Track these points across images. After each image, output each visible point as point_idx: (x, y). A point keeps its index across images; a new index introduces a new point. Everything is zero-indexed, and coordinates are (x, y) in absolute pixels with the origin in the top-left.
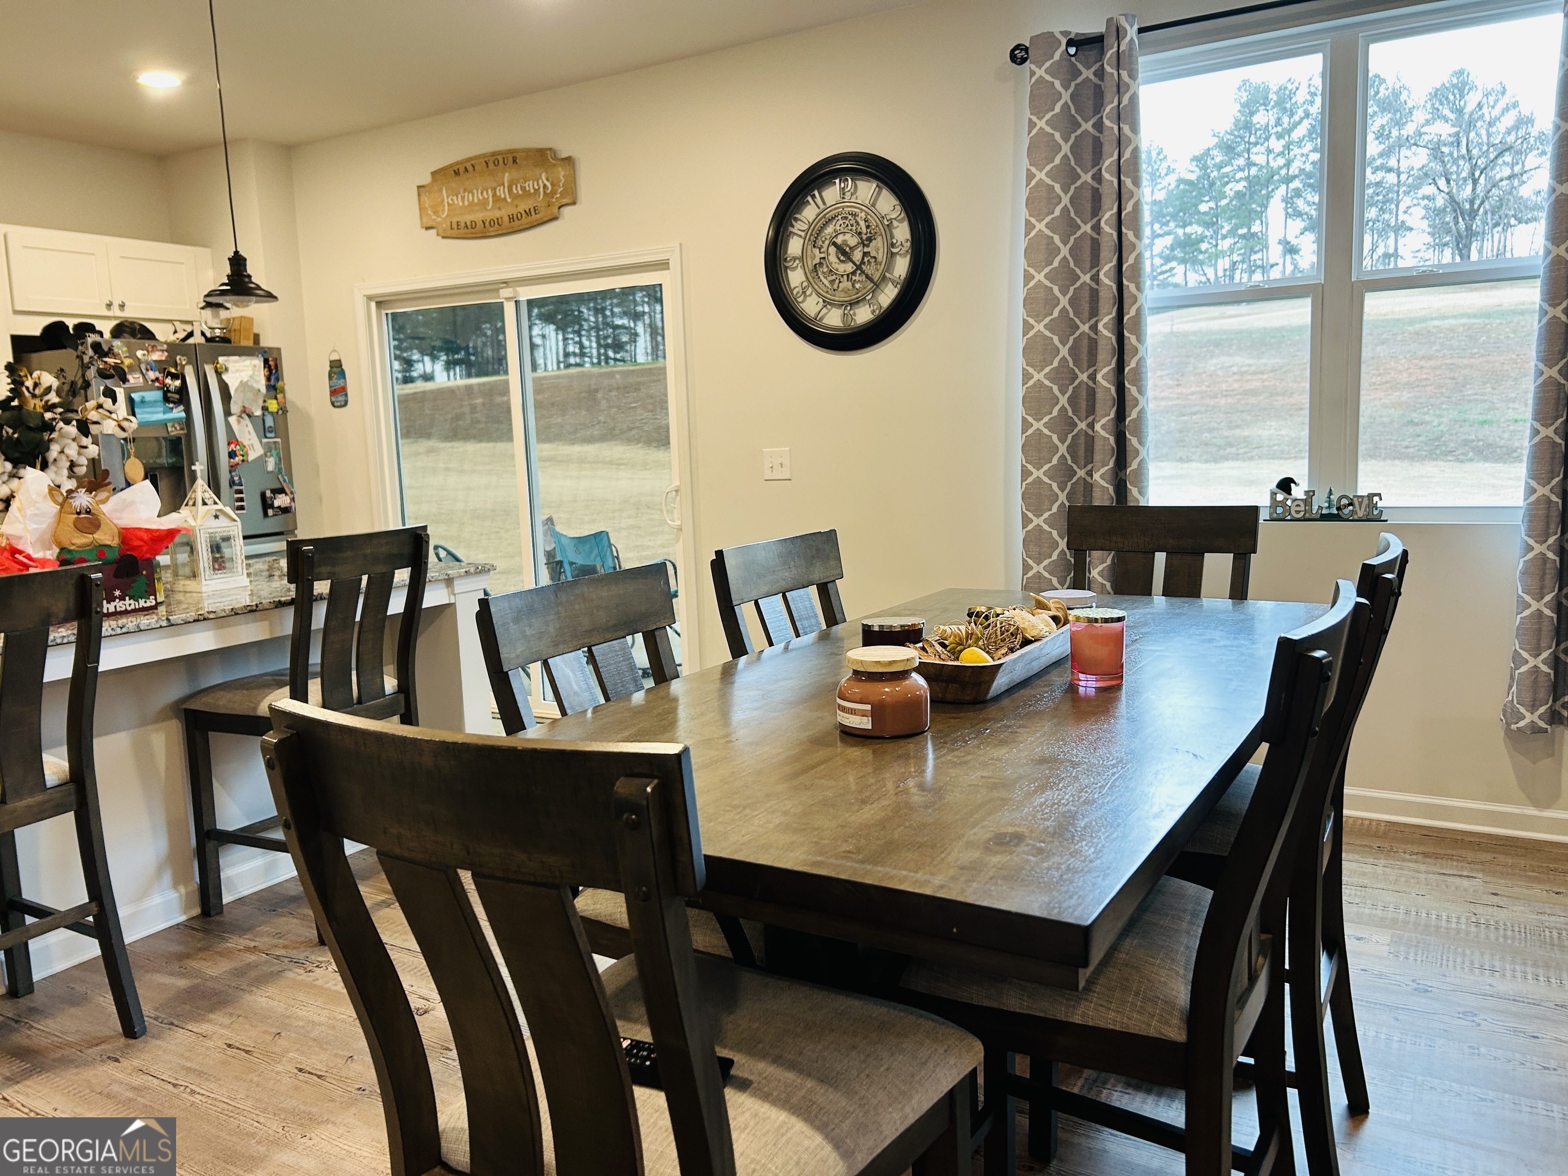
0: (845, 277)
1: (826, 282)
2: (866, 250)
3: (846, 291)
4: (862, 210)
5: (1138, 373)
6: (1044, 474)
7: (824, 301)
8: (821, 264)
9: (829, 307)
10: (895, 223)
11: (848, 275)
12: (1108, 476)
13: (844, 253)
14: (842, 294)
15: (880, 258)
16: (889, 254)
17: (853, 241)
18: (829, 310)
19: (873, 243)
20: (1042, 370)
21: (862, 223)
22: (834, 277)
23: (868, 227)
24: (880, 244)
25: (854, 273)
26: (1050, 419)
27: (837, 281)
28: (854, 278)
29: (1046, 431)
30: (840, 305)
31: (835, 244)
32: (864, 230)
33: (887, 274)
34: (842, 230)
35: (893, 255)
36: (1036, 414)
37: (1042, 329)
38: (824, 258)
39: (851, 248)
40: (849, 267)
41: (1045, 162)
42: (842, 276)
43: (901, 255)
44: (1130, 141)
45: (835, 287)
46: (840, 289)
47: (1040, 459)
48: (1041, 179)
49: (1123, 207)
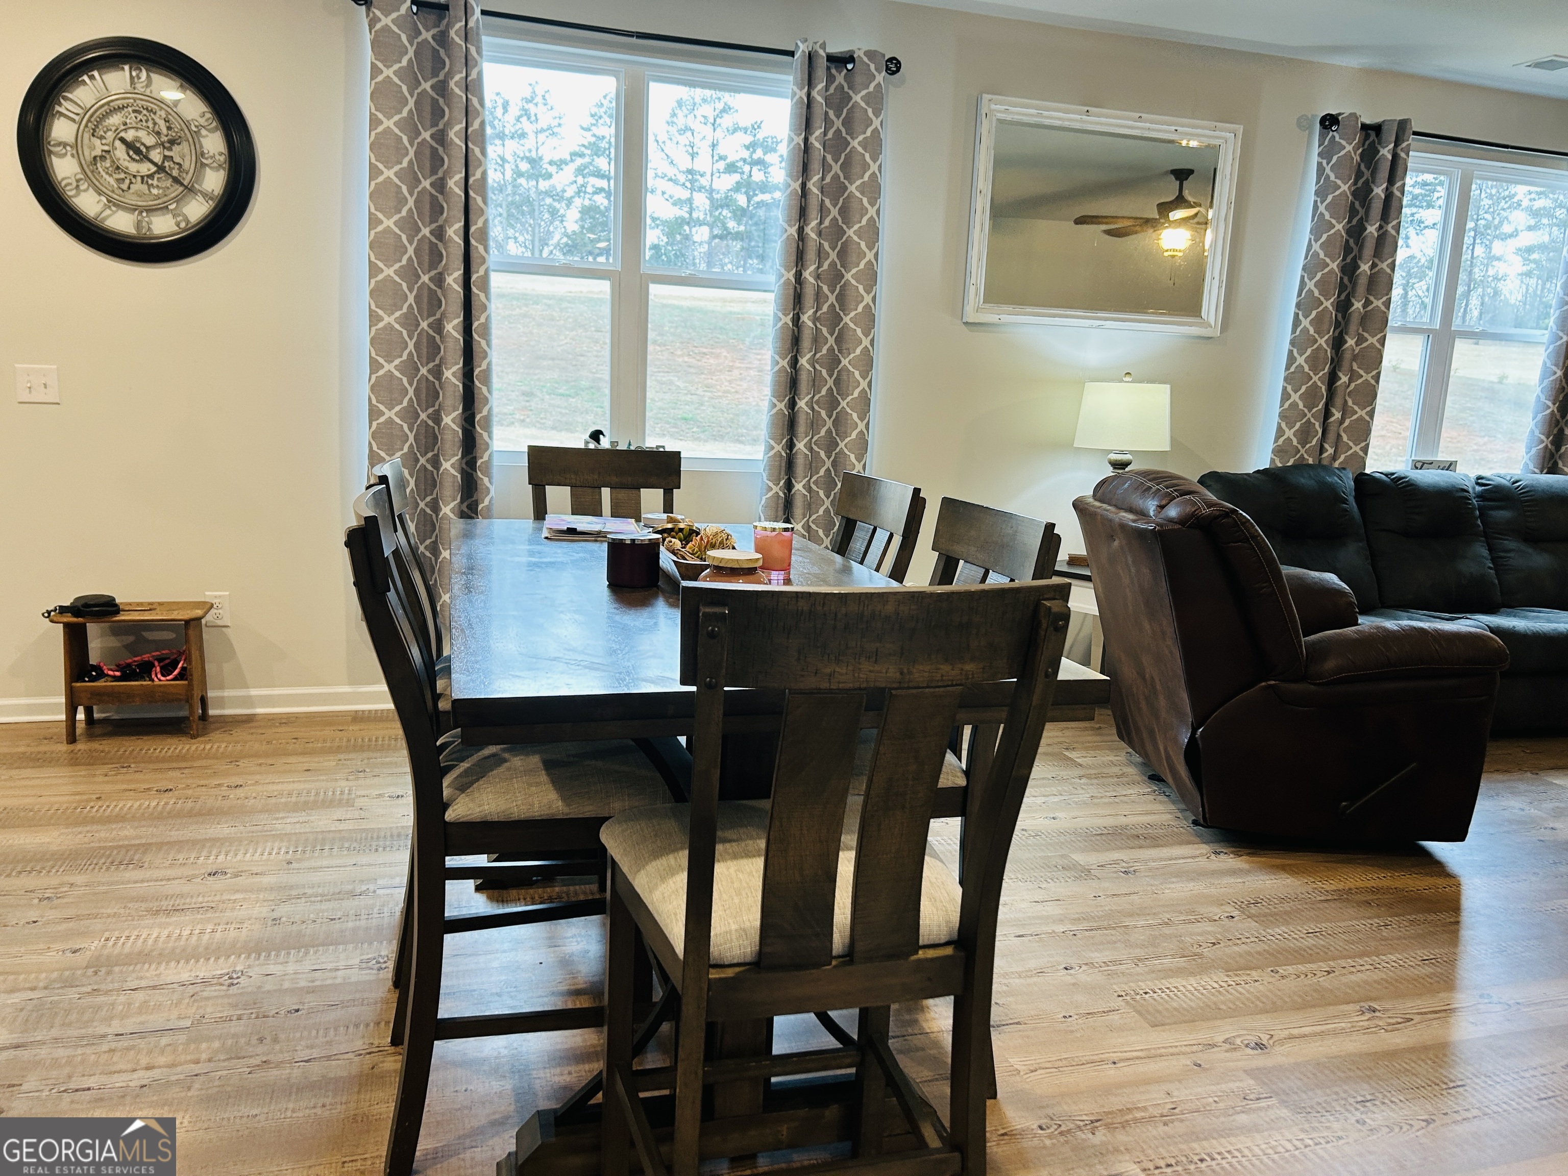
0: (139, 179)
1: (112, 181)
2: (167, 153)
3: (139, 195)
4: (161, 108)
5: (486, 327)
6: (396, 414)
7: (109, 201)
8: (103, 158)
9: (114, 208)
10: (204, 132)
11: (142, 177)
12: (458, 421)
13: (138, 151)
14: (135, 197)
15: (186, 165)
16: (199, 164)
17: (150, 140)
18: (114, 212)
19: (176, 148)
20: (393, 314)
21: (162, 123)
22: (122, 176)
23: (169, 128)
24: (186, 150)
25: (151, 176)
26: (401, 362)
27: (127, 181)
28: (150, 182)
29: (397, 374)
30: (132, 209)
31: (122, 140)
32: (164, 131)
33: (196, 185)
34: (134, 125)
35: (203, 165)
36: (387, 356)
37: (392, 274)
38: (108, 152)
39: (147, 148)
40: (146, 168)
41: (393, 111)
42: (135, 176)
43: (211, 168)
44: (478, 113)
45: (125, 187)
46: (131, 191)
47: (391, 400)
48: (388, 127)
49: (470, 172)
